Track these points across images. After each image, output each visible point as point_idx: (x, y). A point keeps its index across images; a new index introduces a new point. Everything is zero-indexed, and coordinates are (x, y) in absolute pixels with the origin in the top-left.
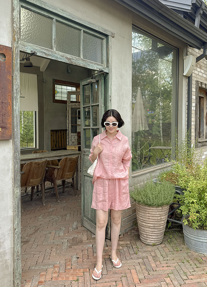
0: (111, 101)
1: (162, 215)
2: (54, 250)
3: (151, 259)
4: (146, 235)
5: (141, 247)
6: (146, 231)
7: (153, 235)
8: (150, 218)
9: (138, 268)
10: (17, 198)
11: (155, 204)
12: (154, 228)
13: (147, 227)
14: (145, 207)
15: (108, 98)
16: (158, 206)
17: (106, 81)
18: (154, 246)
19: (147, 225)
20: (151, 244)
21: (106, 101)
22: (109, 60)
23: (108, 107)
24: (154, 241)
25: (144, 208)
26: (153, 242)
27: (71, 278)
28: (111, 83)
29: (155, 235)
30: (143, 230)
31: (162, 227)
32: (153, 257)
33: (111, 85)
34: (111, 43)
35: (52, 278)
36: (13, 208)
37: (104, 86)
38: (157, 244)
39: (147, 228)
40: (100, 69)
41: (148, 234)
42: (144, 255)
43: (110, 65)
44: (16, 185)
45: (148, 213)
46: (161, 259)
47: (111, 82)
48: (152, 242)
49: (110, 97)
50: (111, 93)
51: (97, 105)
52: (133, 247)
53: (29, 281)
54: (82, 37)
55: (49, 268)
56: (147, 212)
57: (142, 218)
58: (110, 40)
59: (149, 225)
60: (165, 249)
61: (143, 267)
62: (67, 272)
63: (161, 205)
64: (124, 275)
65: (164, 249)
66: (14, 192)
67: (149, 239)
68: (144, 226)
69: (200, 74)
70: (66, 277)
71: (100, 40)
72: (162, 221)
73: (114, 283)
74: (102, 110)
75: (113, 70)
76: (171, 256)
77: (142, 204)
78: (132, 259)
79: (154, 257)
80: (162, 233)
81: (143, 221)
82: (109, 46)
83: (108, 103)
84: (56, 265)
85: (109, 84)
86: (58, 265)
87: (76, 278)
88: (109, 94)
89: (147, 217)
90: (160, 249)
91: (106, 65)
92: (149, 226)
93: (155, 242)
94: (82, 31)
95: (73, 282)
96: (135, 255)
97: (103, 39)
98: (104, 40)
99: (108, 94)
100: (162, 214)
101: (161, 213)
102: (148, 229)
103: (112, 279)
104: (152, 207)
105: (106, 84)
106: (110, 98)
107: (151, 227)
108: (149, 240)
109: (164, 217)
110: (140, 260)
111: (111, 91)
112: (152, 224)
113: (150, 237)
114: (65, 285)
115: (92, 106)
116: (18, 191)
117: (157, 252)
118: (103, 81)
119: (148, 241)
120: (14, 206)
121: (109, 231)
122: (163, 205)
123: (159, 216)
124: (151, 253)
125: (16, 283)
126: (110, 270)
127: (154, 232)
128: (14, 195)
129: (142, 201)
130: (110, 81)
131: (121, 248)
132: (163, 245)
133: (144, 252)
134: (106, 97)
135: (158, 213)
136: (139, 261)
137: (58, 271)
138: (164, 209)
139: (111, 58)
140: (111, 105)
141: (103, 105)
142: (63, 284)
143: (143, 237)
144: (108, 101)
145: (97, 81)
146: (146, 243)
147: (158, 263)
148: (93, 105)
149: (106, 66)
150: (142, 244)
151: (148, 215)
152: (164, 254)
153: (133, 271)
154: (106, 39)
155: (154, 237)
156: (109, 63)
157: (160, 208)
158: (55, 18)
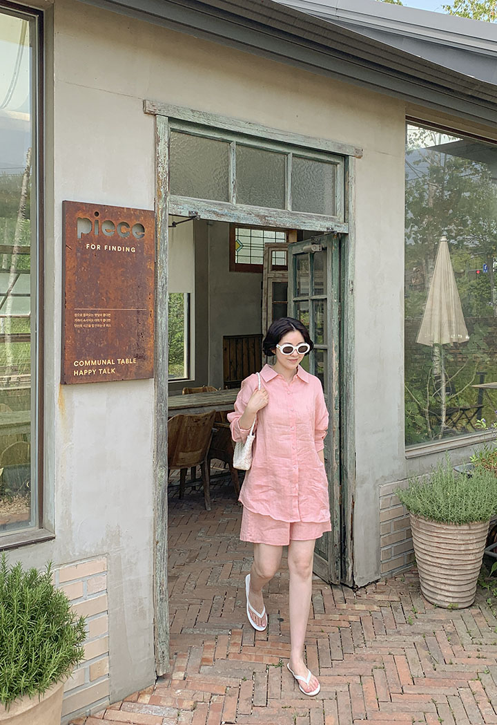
0: (354, 292)
1: (469, 542)
2: (231, 598)
3: (442, 637)
4: (434, 581)
5: (423, 610)
6: (432, 574)
7: (449, 582)
8: (442, 546)
9: (411, 653)
10: (161, 485)
11: (453, 518)
12: (452, 567)
13: (434, 564)
14: (429, 523)
15: (346, 285)
16: (460, 522)
17: (342, 249)
18: (454, 612)
19: (434, 561)
20: (447, 605)
21: (342, 292)
22: (348, 207)
23: (347, 304)
24: (453, 597)
25: (428, 525)
26: (451, 600)
27: (266, 660)
28: (354, 255)
29: (453, 583)
30: (426, 572)
31: (469, 567)
32: (449, 634)
33: (354, 258)
34: (353, 170)
35: (227, 655)
36: (154, 504)
37: (338, 259)
38: (460, 606)
39: (435, 568)
40: (328, 229)
41: (437, 580)
42: (429, 627)
43: (351, 217)
44: (161, 463)
45: (437, 537)
46: (467, 639)
47: (354, 251)
48: (447, 600)
49: (352, 282)
50: (353, 276)
51: (322, 300)
52: (405, 608)
53: (182, 656)
54: (290, 168)
55: (221, 634)
56: (435, 534)
57: (423, 546)
58: (352, 165)
59: (439, 561)
60: (478, 619)
61: (424, 653)
62: (258, 646)
63: (468, 520)
64: (379, 666)
65: (476, 618)
66: (155, 476)
67: (439, 592)
68: (429, 563)
70: (256, 656)
71: (331, 166)
72: (470, 554)
73: (357, 679)
74: (334, 311)
75: (359, 226)
76: (491, 635)
77: (423, 517)
78: (400, 634)
79: (451, 634)
80: (471, 581)
81: (426, 552)
82: (350, 178)
84: (235, 630)
85: (348, 256)
86: (239, 630)
87: (276, 661)
88: (349, 277)
89: (435, 545)
90: (466, 619)
91: (343, 217)
92: (439, 564)
93: (455, 600)
94: (290, 156)
95: (271, 667)
96: (407, 627)
97: (336, 164)
98: (338, 166)
99: (346, 277)
100: (470, 540)
101: (467, 537)
102: (437, 570)
103: (352, 670)
104: (445, 524)
105: (342, 256)
106: (351, 286)
107: (442, 566)
108: (440, 595)
109: (475, 546)
110: (418, 639)
111: (354, 271)
112: (446, 561)
113: (443, 587)
114: (254, 671)
115: (313, 300)
116: (163, 473)
117: (459, 623)
118: (335, 249)
119: (439, 597)
120: (155, 501)
121: (350, 568)
122: (472, 522)
123: (462, 542)
124: (445, 626)
125: (160, 650)
126: (349, 651)
127: (450, 577)
128: (156, 481)
129: (422, 510)
130: (351, 249)
131: (376, 608)
132: (474, 611)
133: (428, 622)
134: (342, 282)
135: (459, 537)
136: (414, 641)
137: (240, 642)
138: (475, 529)
139: (355, 201)
140: (353, 301)
141: (335, 301)
142: (250, 668)
143: (428, 587)
144: (346, 291)
145: (324, 249)
146: (435, 602)
147: (457, 648)
148: (314, 297)
149: (342, 220)
150: (426, 603)
151: (436, 540)
152: (474, 629)
153: (400, 659)
154: (342, 163)
155: (451, 588)
156: (348, 213)
157: (466, 527)
158: (235, 139)
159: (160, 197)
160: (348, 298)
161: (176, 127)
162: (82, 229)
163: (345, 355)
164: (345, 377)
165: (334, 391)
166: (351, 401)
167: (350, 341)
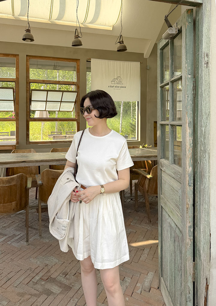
0: (210, 65)
15: (200, 58)
17: (197, 24)
23: (202, 77)
33: (209, 30)
49: (207, 55)
50: (208, 47)
74: (189, 87)
83: (202, 71)
85: (202, 27)
88: (204, 50)
106: (206, 59)
111: (209, 43)
118: (189, 25)
140: (209, 74)
141: (190, 76)
144: (200, 65)
148: (173, 79)
160: (203, 72)
163: (199, 132)
164: (199, 155)
165: (188, 167)
166: (206, 180)
167: (205, 117)
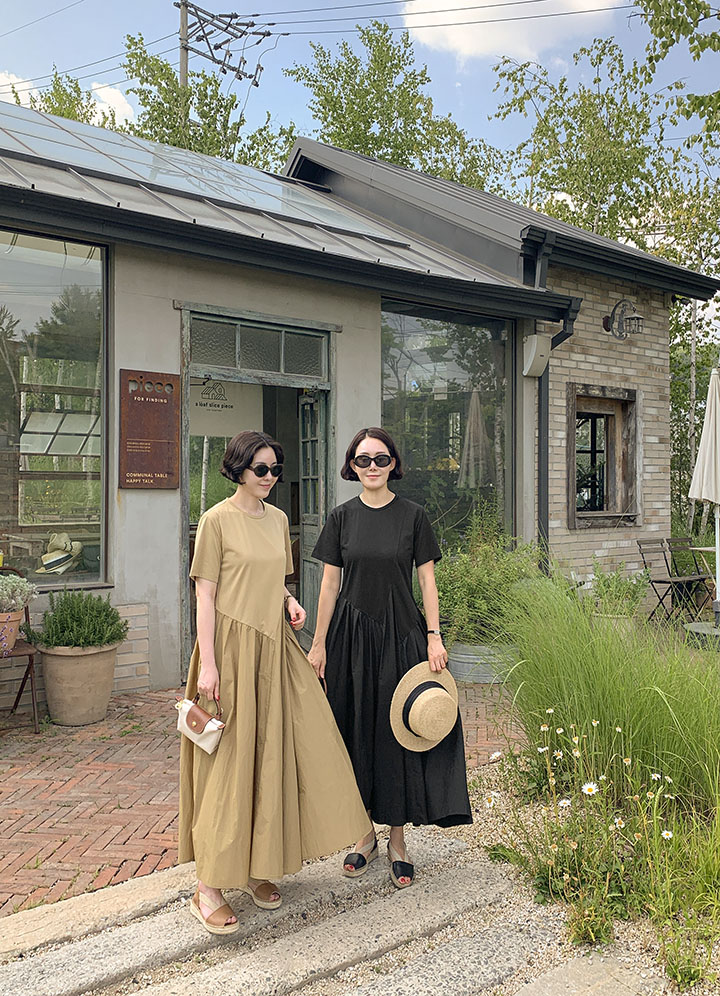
58: (332, 341)
69: (583, 366)
82: (332, 348)
91: (326, 383)
94: (283, 333)
98: (323, 338)
154: (326, 337)
158: (239, 323)
159: (184, 365)
161: (196, 316)
162: (132, 387)
